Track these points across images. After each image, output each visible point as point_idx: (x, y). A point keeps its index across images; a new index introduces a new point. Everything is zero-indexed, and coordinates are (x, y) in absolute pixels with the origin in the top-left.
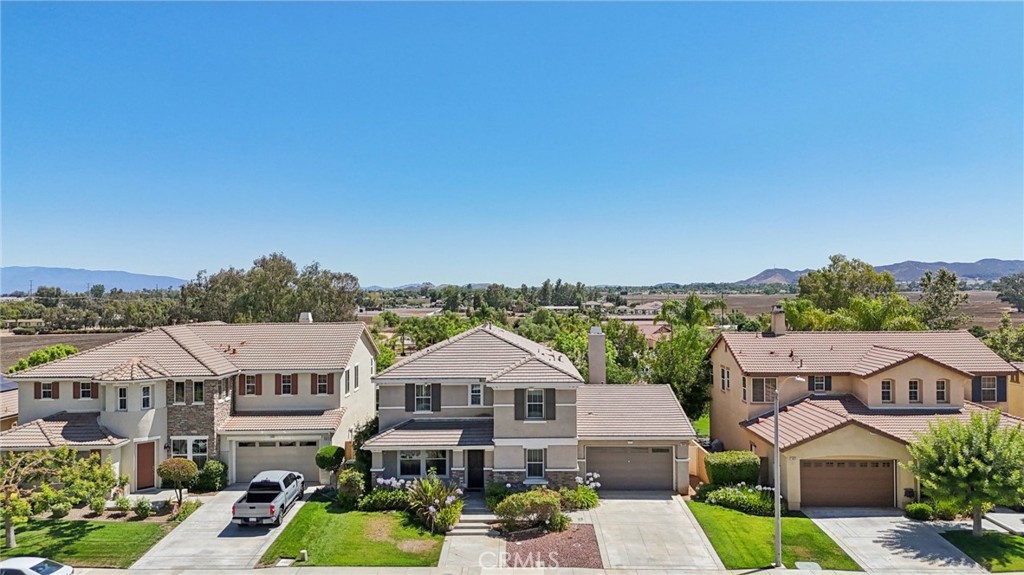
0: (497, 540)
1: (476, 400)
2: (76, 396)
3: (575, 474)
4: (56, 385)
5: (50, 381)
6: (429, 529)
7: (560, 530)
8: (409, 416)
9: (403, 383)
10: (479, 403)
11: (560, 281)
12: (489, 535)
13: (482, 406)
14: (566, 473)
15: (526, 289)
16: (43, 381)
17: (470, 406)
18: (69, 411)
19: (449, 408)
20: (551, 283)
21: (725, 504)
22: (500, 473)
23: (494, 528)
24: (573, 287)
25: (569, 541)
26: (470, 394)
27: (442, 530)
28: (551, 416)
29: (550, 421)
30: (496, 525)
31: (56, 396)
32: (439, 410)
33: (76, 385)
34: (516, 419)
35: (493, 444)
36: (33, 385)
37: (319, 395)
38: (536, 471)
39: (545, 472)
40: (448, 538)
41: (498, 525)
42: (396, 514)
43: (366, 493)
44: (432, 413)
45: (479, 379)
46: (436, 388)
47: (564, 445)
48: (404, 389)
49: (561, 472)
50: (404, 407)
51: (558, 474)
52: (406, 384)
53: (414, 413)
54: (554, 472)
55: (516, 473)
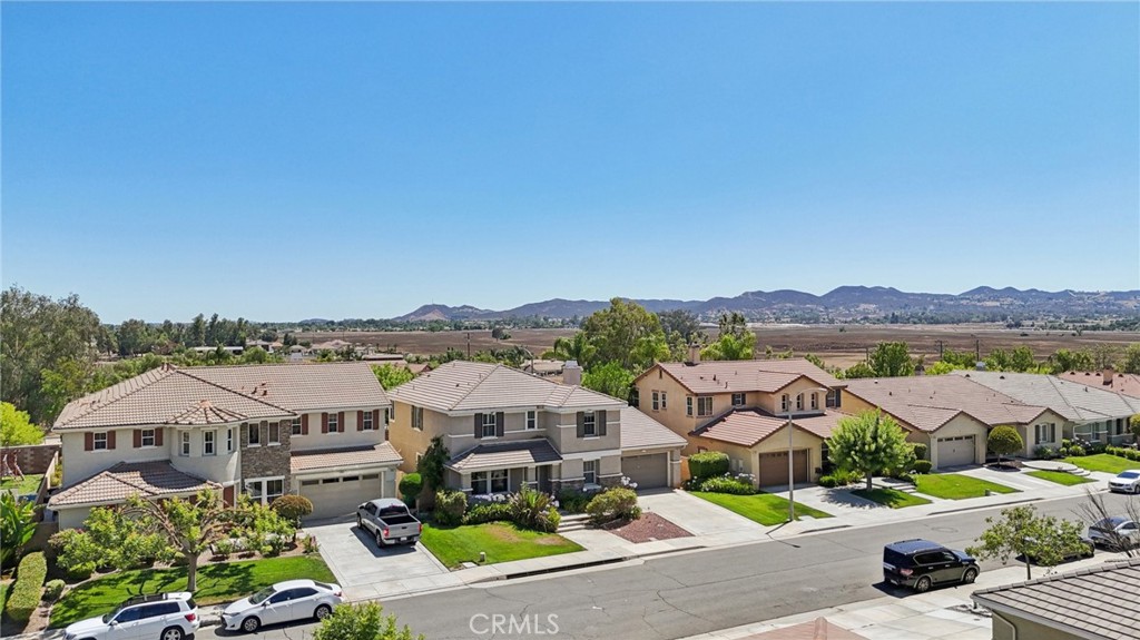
0: (597, 531)
1: (531, 425)
2: (137, 445)
3: (620, 477)
4: (113, 434)
5: (105, 430)
7: (638, 518)
8: (477, 442)
9: (473, 413)
10: (533, 427)
11: (215, 317)
12: (587, 529)
13: (536, 429)
14: (613, 478)
15: (170, 325)
16: (95, 431)
17: (527, 430)
18: (127, 462)
19: (512, 432)
20: (204, 319)
21: (717, 490)
22: (567, 482)
24: (233, 323)
26: (527, 419)
28: (603, 433)
29: (602, 436)
31: (112, 446)
32: (503, 435)
33: (137, 433)
34: (578, 436)
35: (560, 459)
36: (83, 436)
38: (589, 479)
39: (598, 479)
40: (561, 534)
41: (587, 521)
42: (501, 523)
43: (468, 510)
44: (497, 438)
45: (537, 406)
46: (499, 416)
47: (612, 456)
48: (473, 418)
49: (610, 477)
50: (474, 435)
51: (608, 479)
52: (475, 414)
53: (481, 439)
54: (605, 478)
55: (578, 482)
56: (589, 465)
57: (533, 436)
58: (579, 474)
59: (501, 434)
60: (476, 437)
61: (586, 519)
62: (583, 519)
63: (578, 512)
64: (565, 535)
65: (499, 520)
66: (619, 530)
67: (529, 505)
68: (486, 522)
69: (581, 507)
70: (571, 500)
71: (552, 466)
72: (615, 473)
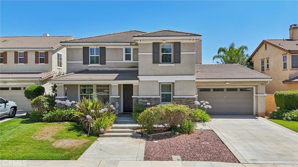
0: (139, 140)
1: (128, 57)
3: (194, 99)
6: (86, 132)
7: (189, 133)
8: (85, 67)
9: (81, 46)
10: (130, 60)
12: (132, 136)
13: (132, 61)
14: (188, 99)
17: (124, 61)
19: (111, 61)
22: (143, 98)
23: (137, 133)
25: (198, 141)
26: (124, 54)
27: (96, 133)
28: (178, 61)
29: (176, 64)
30: (139, 131)
32: (105, 63)
34: (154, 63)
35: (138, 79)
37: (40, 64)
38: (167, 98)
39: (173, 99)
44: (100, 65)
45: (130, 43)
46: (103, 50)
47: (186, 80)
48: (82, 50)
49: (184, 98)
50: (82, 62)
51: (182, 99)
52: (83, 47)
53: (88, 65)
54: (180, 98)
55: (154, 99)
57: (129, 66)
58: (156, 93)
59: (103, 62)
60: (84, 63)
62: (138, 128)
71: (133, 84)
72: (189, 95)
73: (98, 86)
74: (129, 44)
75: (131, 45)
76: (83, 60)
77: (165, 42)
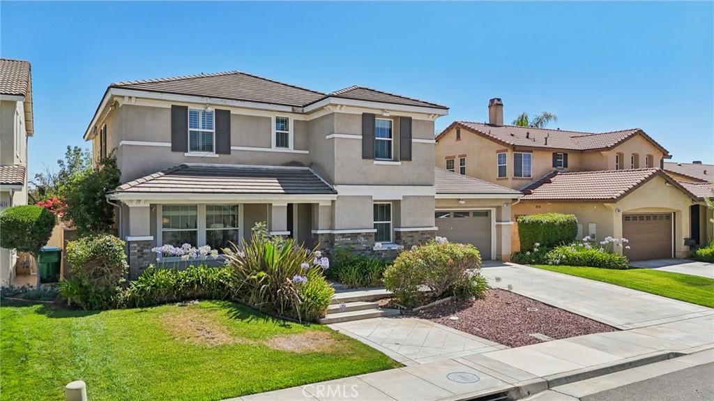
1: (282, 141)
3: (433, 233)
8: (178, 158)
9: (169, 102)
10: (287, 146)
13: (291, 149)
14: (422, 233)
17: (274, 149)
19: (243, 148)
21: (571, 262)
22: (343, 235)
26: (274, 131)
28: (406, 156)
29: (404, 162)
32: (228, 152)
34: (364, 157)
35: (333, 192)
38: (382, 234)
39: (398, 234)
40: (333, 327)
41: (386, 302)
42: (206, 304)
43: (131, 276)
44: (217, 156)
45: (291, 107)
46: (223, 118)
47: (420, 196)
48: (169, 113)
49: (417, 232)
50: (170, 145)
51: (414, 234)
52: (172, 106)
53: (186, 154)
54: (410, 232)
55: (364, 236)
56: (382, 210)
57: (285, 162)
58: (366, 223)
59: (224, 148)
60: (174, 149)
61: (385, 297)
62: (376, 298)
63: (366, 286)
64: (343, 328)
65: (201, 298)
66: (453, 318)
67: (264, 267)
68: (172, 302)
69: (373, 276)
70: (353, 264)
71: (318, 204)
72: (425, 225)
73: (209, 207)
74: (290, 109)
75: (293, 112)
76: (170, 140)
77: (388, 115)
